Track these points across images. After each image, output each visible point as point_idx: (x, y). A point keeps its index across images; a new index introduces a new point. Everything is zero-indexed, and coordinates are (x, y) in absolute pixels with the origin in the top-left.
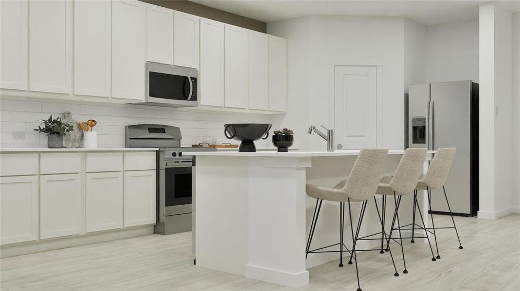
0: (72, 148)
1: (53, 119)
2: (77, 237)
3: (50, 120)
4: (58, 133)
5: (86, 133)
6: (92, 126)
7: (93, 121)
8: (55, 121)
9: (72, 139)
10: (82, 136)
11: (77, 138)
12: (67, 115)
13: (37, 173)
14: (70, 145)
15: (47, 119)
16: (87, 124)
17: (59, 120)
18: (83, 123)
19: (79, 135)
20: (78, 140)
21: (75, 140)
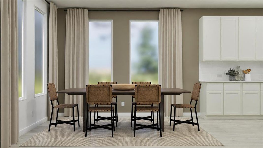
0: (240, 81)
1: (231, 70)
2: (239, 116)
3: (230, 70)
4: (233, 75)
5: (246, 75)
6: (249, 72)
7: (249, 69)
8: (232, 71)
9: (240, 77)
10: (245, 76)
11: (242, 77)
12: (238, 67)
13: (223, 90)
14: (239, 79)
15: (229, 69)
16: (247, 71)
17: (234, 70)
18: (245, 71)
19: (243, 75)
20: (243, 77)
21: (241, 78)
